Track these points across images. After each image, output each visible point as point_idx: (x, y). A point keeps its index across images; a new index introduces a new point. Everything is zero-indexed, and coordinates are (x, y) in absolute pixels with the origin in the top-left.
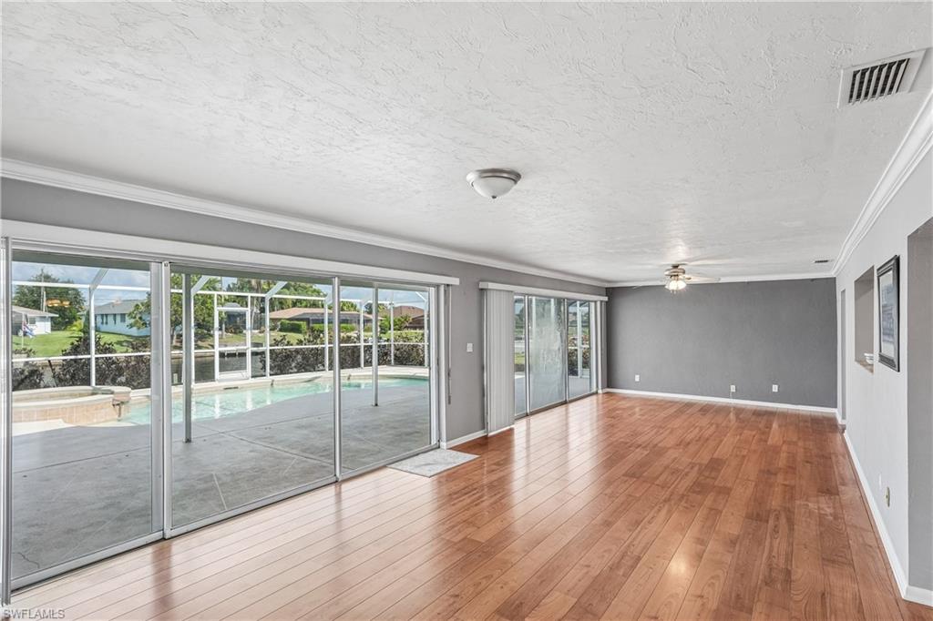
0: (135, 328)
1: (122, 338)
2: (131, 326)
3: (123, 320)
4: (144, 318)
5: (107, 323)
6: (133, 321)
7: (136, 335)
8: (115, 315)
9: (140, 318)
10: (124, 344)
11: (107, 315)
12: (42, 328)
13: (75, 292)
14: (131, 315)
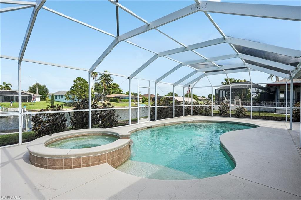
0: (66, 100)
1: (62, 103)
2: (66, 99)
3: (62, 97)
4: (69, 96)
5: (57, 98)
6: (66, 97)
7: (67, 102)
8: (59, 96)
9: (68, 97)
11: (57, 96)
12: (38, 100)
13: (46, 89)
14: (65, 95)
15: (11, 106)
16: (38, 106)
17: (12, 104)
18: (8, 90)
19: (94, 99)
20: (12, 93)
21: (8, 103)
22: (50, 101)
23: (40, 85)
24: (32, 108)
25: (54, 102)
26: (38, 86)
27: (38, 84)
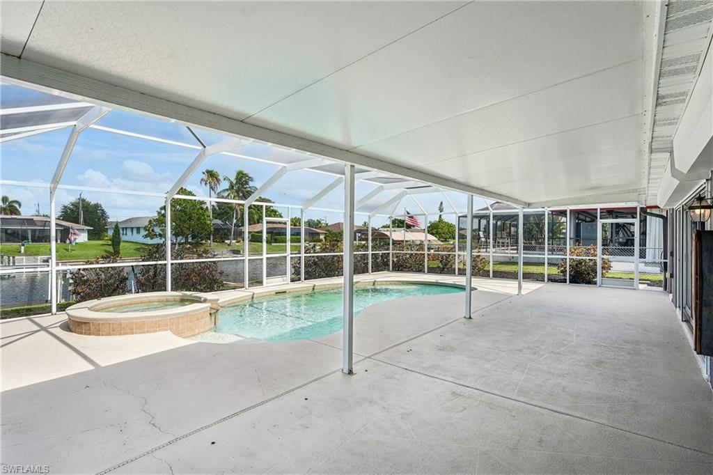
0: (148, 238)
1: (139, 246)
2: (146, 236)
3: (138, 232)
5: (126, 234)
6: (146, 232)
7: (149, 243)
8: (132, 228)
9: (153, 230)
10: (141, 250)
11: (126, 228)
13: (101, 211)
14: (145, 228)
15: (23, 251)
16: (83, 252)
17: (23, 248)
18: (14, 216)
19: (212, 237)
20: (24, 221)
21: (15, 245)
22: (110, 240)
23: (88, 204)
24: (70, 257)
25: (119, 244)
26: (83, 205)
27: (83, 200)
